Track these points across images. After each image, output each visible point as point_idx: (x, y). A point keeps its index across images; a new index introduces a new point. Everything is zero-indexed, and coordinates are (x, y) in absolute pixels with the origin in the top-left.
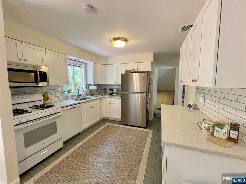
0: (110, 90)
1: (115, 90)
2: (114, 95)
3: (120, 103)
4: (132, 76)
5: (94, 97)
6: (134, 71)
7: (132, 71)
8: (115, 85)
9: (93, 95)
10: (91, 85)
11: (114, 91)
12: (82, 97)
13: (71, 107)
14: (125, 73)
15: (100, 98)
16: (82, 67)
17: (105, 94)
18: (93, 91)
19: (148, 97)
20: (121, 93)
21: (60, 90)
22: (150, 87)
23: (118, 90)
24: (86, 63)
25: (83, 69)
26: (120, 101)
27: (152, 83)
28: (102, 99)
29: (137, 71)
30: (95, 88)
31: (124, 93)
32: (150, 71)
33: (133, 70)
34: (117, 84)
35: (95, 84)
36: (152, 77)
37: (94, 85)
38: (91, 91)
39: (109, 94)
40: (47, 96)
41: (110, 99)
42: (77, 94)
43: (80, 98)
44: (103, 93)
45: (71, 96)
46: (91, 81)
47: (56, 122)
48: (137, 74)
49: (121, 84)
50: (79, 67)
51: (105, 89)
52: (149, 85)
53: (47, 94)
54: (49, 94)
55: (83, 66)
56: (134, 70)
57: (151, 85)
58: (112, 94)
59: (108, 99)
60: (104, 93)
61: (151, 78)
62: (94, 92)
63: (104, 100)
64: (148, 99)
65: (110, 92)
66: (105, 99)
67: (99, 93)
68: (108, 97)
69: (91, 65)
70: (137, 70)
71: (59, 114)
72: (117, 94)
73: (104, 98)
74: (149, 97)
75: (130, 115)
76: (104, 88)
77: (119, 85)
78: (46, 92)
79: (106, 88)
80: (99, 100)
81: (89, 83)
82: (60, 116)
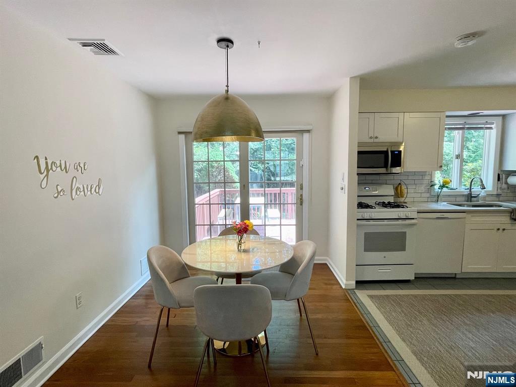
12: (480, 202)
13: (439, 215)
16: (490, 128)
21: (426, 182)
24: (503, 115)
25: (494, 132)
40: (401, 190)
43: (473, 203)
45: (449, 195)
47: (406, 232)
53: (401, 187)
54: (404, 187)
71: (413, 221)
78: (400, 184)
82: (412, 225)
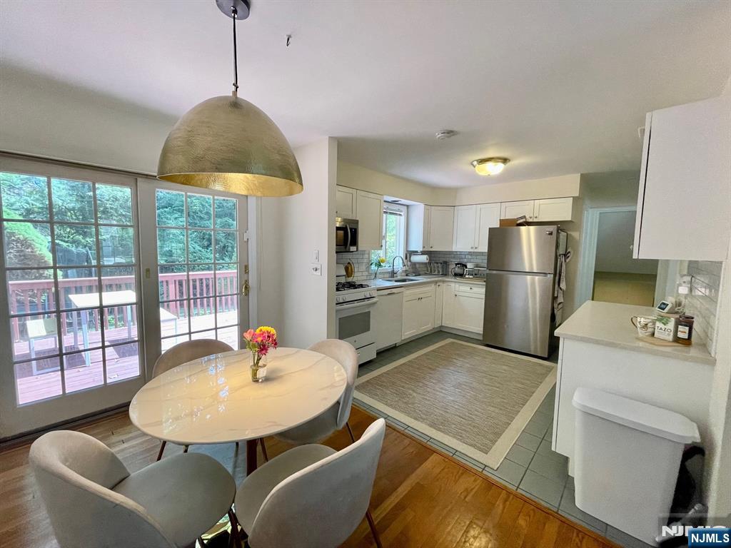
0: (456, 264)
1: (470, 266)
2: (467, 276)
3: (484, 296)
4: (519, 233)
5: (421, 279)
6: (524, 220)
7: (519, 222)
8: (470, 253)
9: (419, 275)
10: (415, 253)
11: (468, 267)
12: (399, 278)
13: (389, 291)
14: (498, 226)
15: (436, 283)
16: (400, 215)
17: (445, 274)
18: (417, 266)
19: (559, 285)
20: (488, 271)
21: (365, 261)
22: (567, 260)
23: (477, 266)
24: (407, 206)
25: (403, 219)
26: (483, 290)
27: (576, 251)
28: (440, 284)
29: (531, 220)
30: (424, 258)
31: (494, 272)
32: (570, 219)
33: (521, 218)
34: (476, 251)
35: (425, 250)
36: (575, 234)
37: (423, 253)
38: (414, 264)
39: (456, 275)
41: (457, 285)
42: (390, 270)
43: (396, 279)
44: (439, 272)
45: (382, 273)
46: (417, 245)
47: (369, 312)
48: (532, 228)
49: (486, 251)
50: (396, 214)
51: (446, 264)
52: (565, 255)
53: (351, 266)
54: (353, 266)
55: (401, 211)
56: (525, 217)
57: (571, 255)
58: (461, 275)
59: (453, 285)
60: (443, 271)
61: (573, 237)
62: (420, 269)
63: (444, 286)
64: (560, 291)
65: (458, 270)
66: (445, 284)
67: (431, 272)
68: (453, 280)
69: (419, 210)
70: (531, 218)
71: (374, 300)
72: (476, 275)
73: (444, 282)
74: (563, 286)
75: (508, 326)
76: (442, 260)
77: (482, 254)
78: (349, 263)
79: (447, 260)
80: (433, 285)
81: (412, 248)
82: (375, 303)
